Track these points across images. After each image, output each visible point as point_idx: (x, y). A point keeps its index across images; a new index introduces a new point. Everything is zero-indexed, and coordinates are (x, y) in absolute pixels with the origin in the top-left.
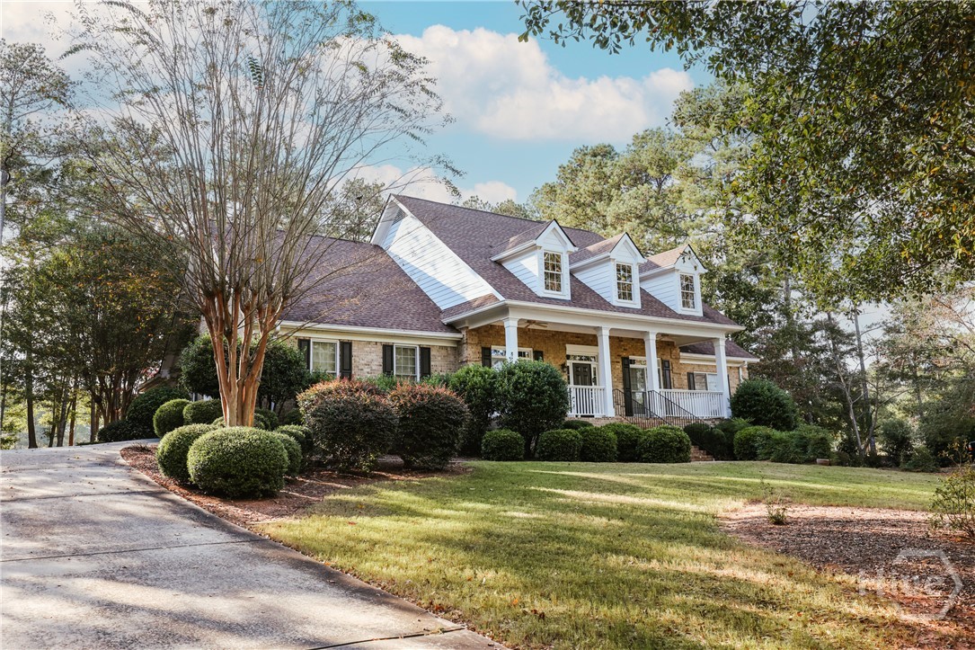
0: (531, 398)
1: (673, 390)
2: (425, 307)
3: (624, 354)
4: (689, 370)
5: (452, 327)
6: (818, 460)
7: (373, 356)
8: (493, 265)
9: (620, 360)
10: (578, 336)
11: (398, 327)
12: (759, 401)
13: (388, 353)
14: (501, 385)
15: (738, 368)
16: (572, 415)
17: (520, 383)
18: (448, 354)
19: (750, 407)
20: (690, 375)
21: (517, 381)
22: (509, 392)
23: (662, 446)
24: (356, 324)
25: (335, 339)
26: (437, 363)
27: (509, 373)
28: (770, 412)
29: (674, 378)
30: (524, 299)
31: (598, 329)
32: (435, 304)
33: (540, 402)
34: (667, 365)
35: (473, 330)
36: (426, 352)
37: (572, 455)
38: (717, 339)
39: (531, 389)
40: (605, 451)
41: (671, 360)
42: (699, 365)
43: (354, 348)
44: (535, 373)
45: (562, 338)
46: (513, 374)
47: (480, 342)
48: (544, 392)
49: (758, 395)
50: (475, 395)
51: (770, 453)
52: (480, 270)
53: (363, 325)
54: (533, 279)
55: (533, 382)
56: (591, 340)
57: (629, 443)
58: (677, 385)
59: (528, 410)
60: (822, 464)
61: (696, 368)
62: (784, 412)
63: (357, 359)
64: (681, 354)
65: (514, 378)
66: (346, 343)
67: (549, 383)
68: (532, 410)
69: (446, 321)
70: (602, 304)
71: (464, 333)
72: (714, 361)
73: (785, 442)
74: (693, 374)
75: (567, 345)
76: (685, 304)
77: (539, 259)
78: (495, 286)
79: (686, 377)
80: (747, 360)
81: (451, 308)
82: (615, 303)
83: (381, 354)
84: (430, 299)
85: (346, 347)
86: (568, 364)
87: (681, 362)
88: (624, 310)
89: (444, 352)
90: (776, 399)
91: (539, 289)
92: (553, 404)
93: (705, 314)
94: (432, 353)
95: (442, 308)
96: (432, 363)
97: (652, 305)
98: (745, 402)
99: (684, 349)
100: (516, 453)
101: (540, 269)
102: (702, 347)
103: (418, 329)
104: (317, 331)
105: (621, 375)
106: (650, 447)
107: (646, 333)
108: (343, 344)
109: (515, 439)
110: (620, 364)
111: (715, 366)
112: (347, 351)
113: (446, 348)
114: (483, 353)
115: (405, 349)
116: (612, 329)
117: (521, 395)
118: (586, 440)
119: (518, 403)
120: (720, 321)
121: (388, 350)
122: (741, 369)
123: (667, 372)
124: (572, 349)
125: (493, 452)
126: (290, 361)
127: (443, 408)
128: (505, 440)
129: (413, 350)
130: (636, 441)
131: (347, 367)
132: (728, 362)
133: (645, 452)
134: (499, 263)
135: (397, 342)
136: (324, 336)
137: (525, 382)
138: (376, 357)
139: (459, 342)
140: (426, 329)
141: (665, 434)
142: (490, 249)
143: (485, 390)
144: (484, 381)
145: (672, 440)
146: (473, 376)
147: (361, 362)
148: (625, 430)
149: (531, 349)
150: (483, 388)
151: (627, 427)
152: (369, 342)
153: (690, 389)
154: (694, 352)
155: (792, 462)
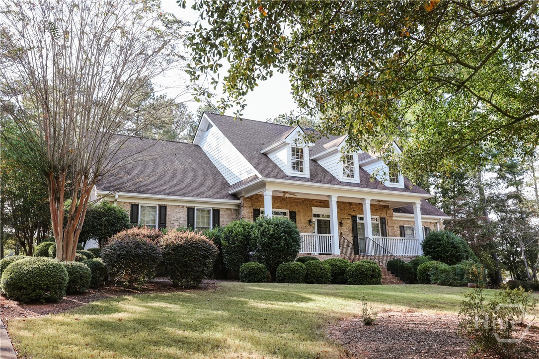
0: (272, 241)
1: (387, 237)
2: (219, 183)
3: (353, 214)
4: (401, 224)
5: (235, 196)
6: (469, 284)
7: (181, 215)
8: (260, 156)
9: (350, 217)
10: (320, 201)
11: (197, 196)
12: (440, 244)
13: (191, 213)
14: (254, 233)
15: (437, 223)
16: (302, 253)
17: (266, 232)
18: (232, 214)
19: (434, 248)
20: (402, 228)
21: (263, 231)
22: (258, 238)
23: (360, 273)
24: (169, 194)
25: (156, 204)
26: (224, 220)
27: (259, 225)
28: (447, 252)
29: (389, 230)
30: (276, 177)
31: (329, 196)
32: (227, 182)
33: (279, 244)
34: (383, 221)
35: (247, 198)
36: (216, 212)
37: (298, 279)
38: (415, 203)
39: (272, 235)
40: (321, 277)
41: (386, 217)
42: (408, 221)
43: (168, 209)
44: (276, 225)
45: (309, 203)
46: (262, 226)
47: (252, 206)
48: (281, 237)
49: (440, 241)
50: (237, 239)
51: (437, 279)
52: (251, 160)
53: (174, 195)
54: (283, 165)
55: (274, 231)
56: (325, 204)
57: (340, 271)
58: (390, 234)
59: (271, 249)
60: (471, 287)
61: (406, 223)
62: (457, 252)
63: (170, 217)
64: (394, 213)
65: (262, 229)
66: (163, 206)
67: (285, 232)
68: (273, 249)
69: (231, 192)
70: (332, 180)
71: (242, 200)
72: (413, 218)
73: (447, 272)
74: (404, 227)
75: (313, 208)
76: (392, 180)
77: (288, 151)
78: (258, 169)
79: (399, 229)
80: (442, 217)
81: (235, 184)
82: (341, 180)
83: (186, 214)
84: (224, 179)
85: (163, 209)
86: (313, 220)
87: (394, 218)
88: (347, 184)
89: (229, 212)
90: (452, 243)
91: (289, 171)
92: (287, 245)
93: (406, 186)
94: (221, 213)
95: (231, 184)
96: (221, 219)
97: (367, 180)
98: (431, 245)
99: (397, 210)
100: (261, 278)
101: (288, 158)
102: (407, 209)
103: (211, 198)
104: (143, 199)
105: (351, 227)
106: (353, 274)
107: (363, 199)
108: (161, 207)
109: (260, 268)
110: (351, 220)
111: (414, 221)
112: (163, 212)
113: (231, 209)
114: (254, 213)
115: (203, 210)
116: (338, 197)
117: (265, 240)
118: (309, 269)
119: (263, 245)
120: (417, 191)
121: (191, 211)
122: (438, 224)
123: (384, 225)
124: (316, 210)
125: (246, 277)
126: (118, 218)
127: (194, 247)
128: (253, 269)
129: (209, 211)
130: (344, 270)
131: (163, 222)
132: (422, 218)
133: (350, 278)
134: (265, 155)
135: (197, 206)
136: (148, 202)
137: (269, 231)
138: (183, 216)
139: (239, 206)
140: (217, 198)
141: (363, 266)
142: (262, 145)
143: (244, 236)
144: (245, 230)
145: (367, 270)
146: (238, 227)
147: (173, 218)
148: (338, 263)
149: (288, 210)
150: (243, 235)
151: (340, 261)
152: (178, 206)
153: (401, 236)
154: (404, 212)
155: (450, 285)
